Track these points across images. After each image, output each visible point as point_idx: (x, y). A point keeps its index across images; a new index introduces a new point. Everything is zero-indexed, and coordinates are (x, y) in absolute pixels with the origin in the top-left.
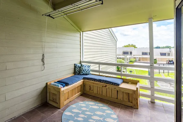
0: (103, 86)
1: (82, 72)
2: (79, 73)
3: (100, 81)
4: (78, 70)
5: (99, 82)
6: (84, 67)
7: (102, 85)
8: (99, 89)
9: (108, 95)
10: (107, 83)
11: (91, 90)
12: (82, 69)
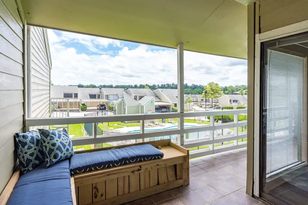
0: (133, 172)
1: (55, 157)
2: (37, 162)
3: (124, 161)
4: (32, 155)
5: (121, 165)
6: (56, 138)
7: (132, 169)
8: (121, 184)
9: (142, 188)
10: (141, 161)
11: (99, 194)
12: (54, 145)
